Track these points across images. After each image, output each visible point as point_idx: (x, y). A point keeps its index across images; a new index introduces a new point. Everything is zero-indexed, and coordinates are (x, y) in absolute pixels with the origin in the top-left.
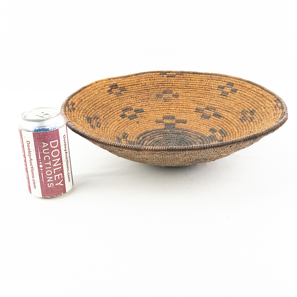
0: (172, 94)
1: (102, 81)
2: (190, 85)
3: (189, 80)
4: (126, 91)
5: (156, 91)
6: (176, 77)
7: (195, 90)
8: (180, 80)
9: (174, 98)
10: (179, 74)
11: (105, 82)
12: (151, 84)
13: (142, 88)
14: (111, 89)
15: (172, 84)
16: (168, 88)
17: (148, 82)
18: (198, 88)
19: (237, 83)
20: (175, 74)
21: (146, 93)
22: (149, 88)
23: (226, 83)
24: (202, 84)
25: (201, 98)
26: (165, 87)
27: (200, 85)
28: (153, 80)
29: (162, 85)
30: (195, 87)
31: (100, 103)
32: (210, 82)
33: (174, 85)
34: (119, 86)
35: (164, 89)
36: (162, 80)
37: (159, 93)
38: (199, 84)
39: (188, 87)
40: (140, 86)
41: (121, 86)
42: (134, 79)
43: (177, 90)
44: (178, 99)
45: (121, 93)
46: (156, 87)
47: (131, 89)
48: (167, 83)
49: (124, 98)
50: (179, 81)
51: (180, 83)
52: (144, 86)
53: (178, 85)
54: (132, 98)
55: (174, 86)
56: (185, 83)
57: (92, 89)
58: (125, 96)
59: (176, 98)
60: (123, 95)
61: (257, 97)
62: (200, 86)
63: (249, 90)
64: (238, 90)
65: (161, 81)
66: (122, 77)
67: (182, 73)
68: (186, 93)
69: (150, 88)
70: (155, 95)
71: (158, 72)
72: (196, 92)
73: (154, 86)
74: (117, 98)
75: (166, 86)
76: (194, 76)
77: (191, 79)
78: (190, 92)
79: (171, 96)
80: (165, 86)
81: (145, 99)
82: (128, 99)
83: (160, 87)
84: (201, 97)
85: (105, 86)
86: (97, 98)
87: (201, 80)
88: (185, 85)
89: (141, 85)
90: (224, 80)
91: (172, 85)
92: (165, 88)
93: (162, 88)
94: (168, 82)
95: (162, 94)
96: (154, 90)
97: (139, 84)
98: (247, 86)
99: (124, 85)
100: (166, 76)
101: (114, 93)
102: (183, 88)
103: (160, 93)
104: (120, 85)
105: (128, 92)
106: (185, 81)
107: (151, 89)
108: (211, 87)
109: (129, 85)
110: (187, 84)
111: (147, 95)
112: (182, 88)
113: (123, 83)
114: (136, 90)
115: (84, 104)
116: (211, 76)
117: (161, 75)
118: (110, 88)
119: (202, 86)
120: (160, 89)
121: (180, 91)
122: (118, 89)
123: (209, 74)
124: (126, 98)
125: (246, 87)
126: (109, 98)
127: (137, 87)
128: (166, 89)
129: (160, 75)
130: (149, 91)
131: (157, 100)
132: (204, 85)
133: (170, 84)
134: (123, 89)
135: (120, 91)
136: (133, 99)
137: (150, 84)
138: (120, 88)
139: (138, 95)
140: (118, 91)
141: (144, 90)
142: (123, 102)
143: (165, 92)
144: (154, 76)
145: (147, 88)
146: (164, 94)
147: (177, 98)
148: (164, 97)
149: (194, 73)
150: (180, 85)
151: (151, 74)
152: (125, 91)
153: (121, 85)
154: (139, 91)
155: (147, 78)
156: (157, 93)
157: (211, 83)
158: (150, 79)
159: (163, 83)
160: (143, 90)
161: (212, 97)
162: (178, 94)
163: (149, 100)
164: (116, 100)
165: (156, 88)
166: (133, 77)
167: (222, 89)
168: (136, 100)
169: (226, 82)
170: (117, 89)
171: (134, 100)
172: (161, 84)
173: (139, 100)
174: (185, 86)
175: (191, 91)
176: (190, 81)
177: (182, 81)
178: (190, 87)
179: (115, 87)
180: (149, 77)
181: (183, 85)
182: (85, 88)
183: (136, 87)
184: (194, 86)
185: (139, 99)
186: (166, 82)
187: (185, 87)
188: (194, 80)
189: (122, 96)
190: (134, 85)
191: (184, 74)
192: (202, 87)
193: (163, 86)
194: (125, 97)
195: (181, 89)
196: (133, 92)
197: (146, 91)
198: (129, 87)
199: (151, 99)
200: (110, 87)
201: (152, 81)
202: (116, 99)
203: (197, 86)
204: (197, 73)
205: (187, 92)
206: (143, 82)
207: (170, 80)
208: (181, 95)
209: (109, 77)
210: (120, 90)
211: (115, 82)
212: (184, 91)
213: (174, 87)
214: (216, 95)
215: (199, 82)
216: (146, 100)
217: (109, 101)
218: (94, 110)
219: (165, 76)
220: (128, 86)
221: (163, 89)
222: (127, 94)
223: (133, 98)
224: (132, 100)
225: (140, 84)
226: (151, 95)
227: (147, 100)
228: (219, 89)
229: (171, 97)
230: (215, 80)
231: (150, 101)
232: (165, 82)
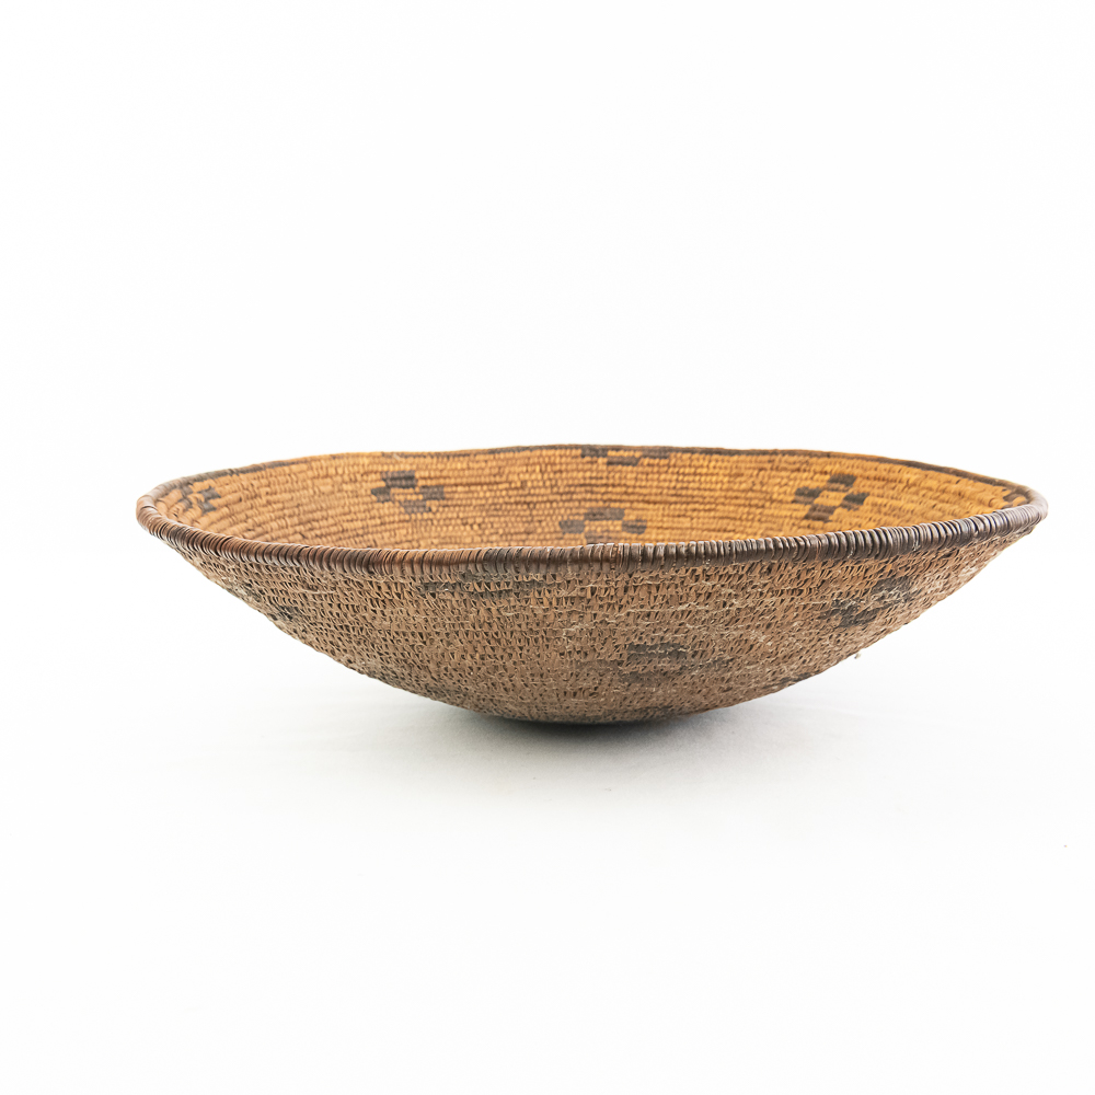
0: (620, 522)
1: (357, 456)
2: (690, 492)
3: (689, 474)
4: (448, 499)
5: (562, 511)
6: (642, 465)
7: (708, 507)
8: (656, 476)
9: (628, 535)
10: (652, 454)
11: (366, 461)
12: (544, 486)
13: (510, 497)
14: (388, 487)
15: (624, 489)
16: (611, 500)
17: (533, 477)
18: (722, 500)
19: (867, 473)
20: (638, 454)
21: (522, 513)
22: (535, 499)
23: (828, 477)
24: (736, 487)
25: (731, 534)
26: (599, 496)
27: (728, 490)
28: (555, 473)
29: (586, 492)
30: (712, 497)
31: (331, 521)
32: (766, 480)
33: (630, 490)
34: (421, 483)
35: (594, 504)
36: (588, 474)
37: (571, 518)
38: (725, 487)
39: (684, 499)
40: (501, 491)
41: (429, 483)
42: (483, 465)
43: (643, 509)
44: (641, 536)
45: (424, 506)
46: (564, 497)
47: (466, 496)
48: (606, 485)
49: (435, 522)
50: (650, 476)
51: (655, 484)
52: (516, 488)
53: (644, 491)
54: (465, 524)
55: (633, 493)
56: (673, 484)
57: (310, 474)
58: (438, 515)
59: (634, 536)
60: (430, 510)
61: (939, 506)
62: (730, 494)
63: (913, 489)
64: (868, 494)
65: (585, 478)
66: (438, 455)
67: (664, 452)
68: (674, 516)
69: (540, 499)
70: (557, 524)
71: (577, 447)
72: (712, 514)
73: (558, 493)
74: (407, 517)
75: (603, 494)
76: (710, 461)
77: (699, 471)
78: (689, 513)
79: (618, 528)
80: (597, 493)
81: (516, 533)
82: (451, 528)
83: (579, 497)
84: (730, 531)
85: (367, 473)
86: (324, 505)
87: (734, 471)
88: (673, 492)
89: (507, 485)
90: (818, 468)
91: (626, 493)
92: (596, 500)
93: (585, 500)
94: (611, 481)
95: (585, 519)
96: (555, 505)
97: (497, 483)
98: (905, 476)
99: (442, 481)
100: (605, 460)
101: (399, 502)
102: (666, 502)
103: (576, 517)
104: (425, 478)
105: (455, 506)
106: (675, 477)
107: (545, 502)
108: (768, 497)
109: (459, 481)
110: (682, 488)
111: (527, 522)
112: (660, 503)
113: (438, 474)
114: (483, 502)
115: (265, 509)
116: (773, 457)
117: (588, 459)
118: (383, 484)
119: (734, 494)
120: (577, 504)
121: (651, 513)
122: (417, 490)
123: (764, 453)
124: (442, 523)
125: (900, 482)
126: (374, 512)
127: (491, 491)
128: (601, 504)
129: (583, 456)
130: (535, 508)
131: (561, 538)
132: (743, 491)
133: (618, 489)
134: (436, 493)
135: (421, 497)
136: (468, 528)
137: (541, 484)
138: (424, 487)
139: (492, 519)
140: (414, 497)
141: (517, 503)
142: (426, 535)
143: (593, 515)
144: (558, 460)
145: (529, 499)
146: (591, 520)
147: (640, 533)
148: (590, 531)
149: (708, 452)
150: (654, 491)
151: (551, 452)
152: (444, 499)
153: (430, 478)
154: (498, 507)
155: (534, 464)
156: (565, 518)
157: (771, 481)
158: (543, 469)
159: (590, 485)
160: (511, 504)
161: (772, 529)
162: (646, 521)
163: (531, 537)
164: (401, 525)
165: (564, 501)
166: (481, 457)
167: (810, 499)
168: (480, 532)
169: (826, 473)
170: (411, 490)
171: (472, 533)
172: (582, 485)
173: (492, 534)
174: (672, 495)
175: (694, 510)
176: (691, 478)
177: (663, 477)
178: (690, 499)
179: (404, 483)
180: (539, 463)
181: (665, 491)
182: (281, 464)
183: (485, 492)
184: (707, 493)
185: (492, 531)
186: (604, 481)
187: (674, 499)
188: (707, 475)
189: (426, 516)
190: (481, 484)
191: (673, 454)
192: (737, 498)
193: (592, 492)
194: (439, 521)
195: (657, 506)
196: (472, 508)
197: (525, 507)
198: (460, 489)
199: (540, 534)
200: (385, 480)
201: (552, 475)
202: (400, 521)
203: (717, 494)
204: (719, 452)
205: (679, 516)
206: (516, 478)
207: (617, 475)
208: (655, 524)
209: (388, 450)
210: (422, 493)
211: (408, 468)
212: (666, 513)
213: (632, 498)
214: (787, 520)
215: (726, 479)
216: (519, 537)
217: (373, 522)
218: (299, 537)
219: (601, 460)
220: (456, 485)
221: (588, 505)
222: (446, 509)
223: (471, 526)
224: (465, 534)
225: (501, 483)
226: (540, 522)
227: (524, 537)
228: (801, 498)
229: (618, 532)
230: (785, 469)
231: (533, 539)
232: (599, 482)
